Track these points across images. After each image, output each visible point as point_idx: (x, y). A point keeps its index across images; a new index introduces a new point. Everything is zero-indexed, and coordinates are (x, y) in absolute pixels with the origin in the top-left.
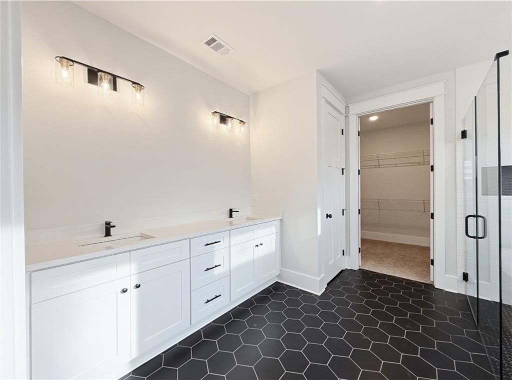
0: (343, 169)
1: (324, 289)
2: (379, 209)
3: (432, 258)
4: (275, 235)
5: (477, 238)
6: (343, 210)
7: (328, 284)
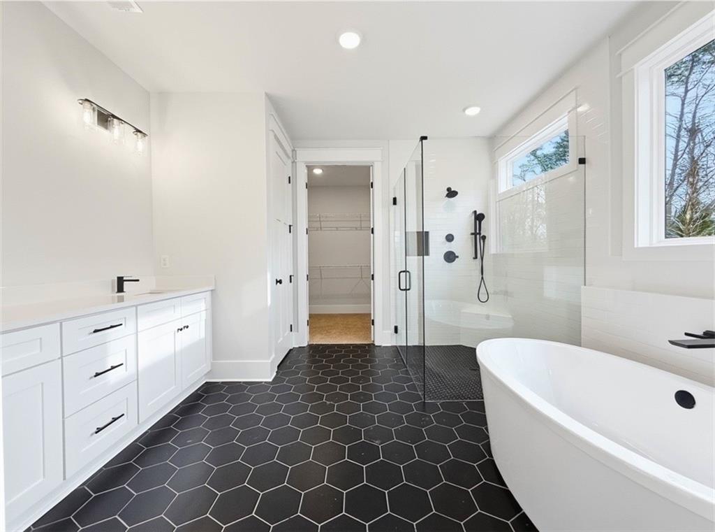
0: (290, 226)
1: (275, 374)
2: (321, 278)
3: (372, 318)
4: (205, 312)
5: (406, 290)
6: (291, 276)
7: (278, 367)
